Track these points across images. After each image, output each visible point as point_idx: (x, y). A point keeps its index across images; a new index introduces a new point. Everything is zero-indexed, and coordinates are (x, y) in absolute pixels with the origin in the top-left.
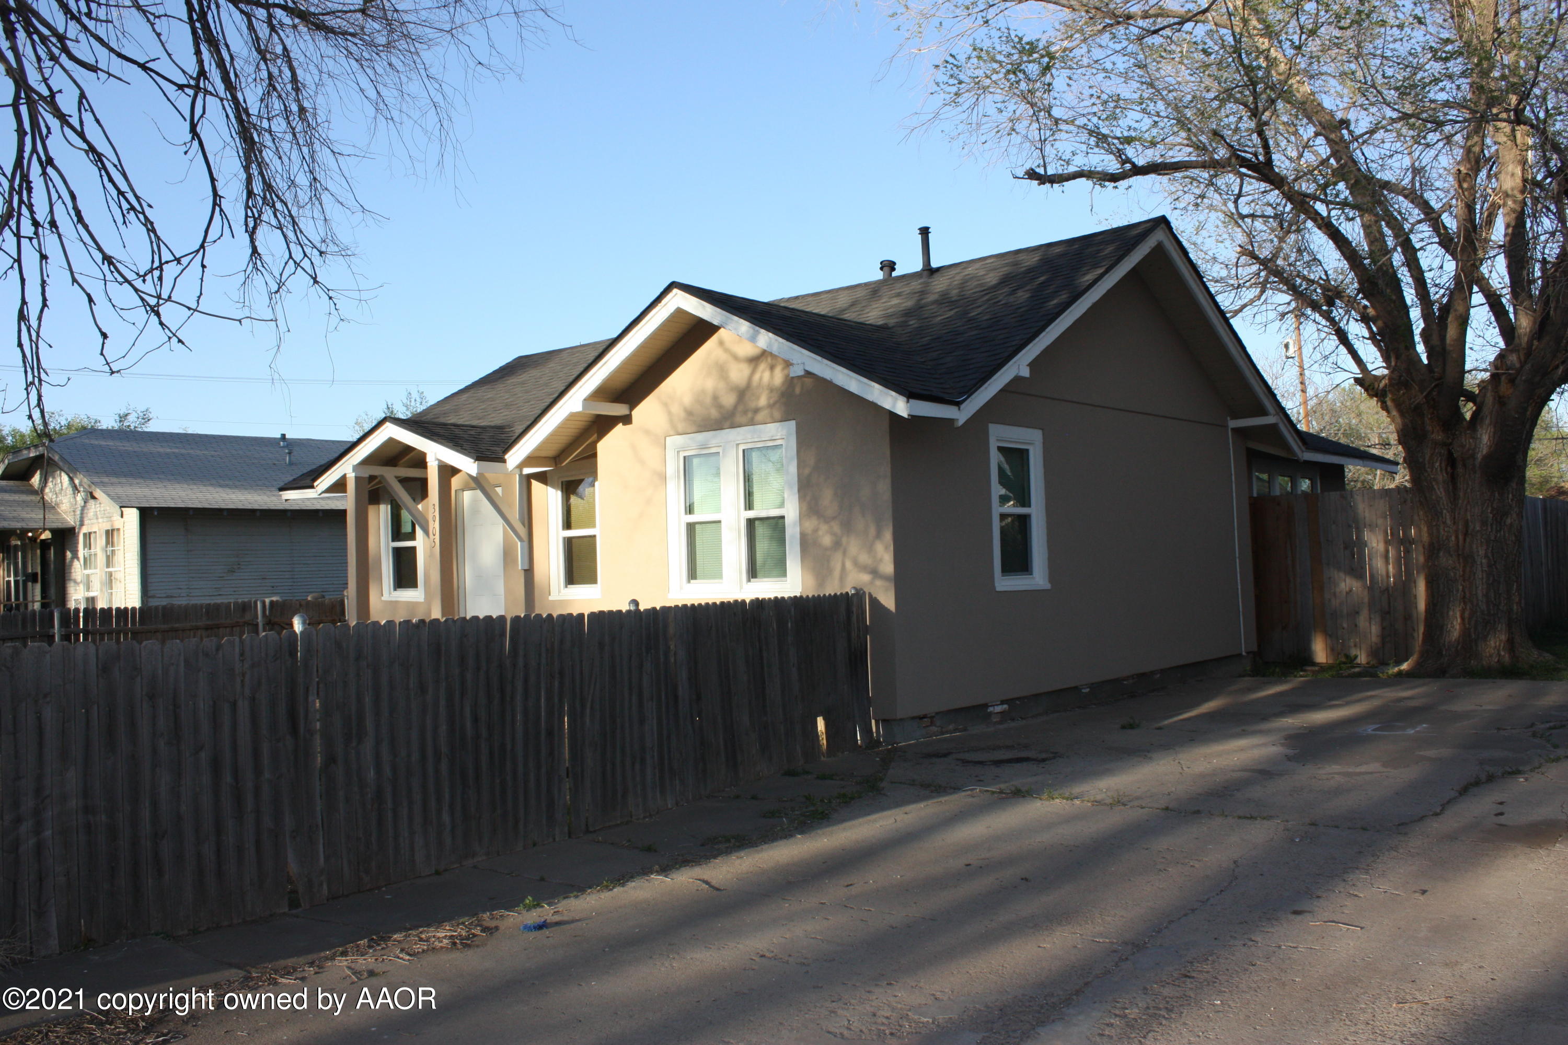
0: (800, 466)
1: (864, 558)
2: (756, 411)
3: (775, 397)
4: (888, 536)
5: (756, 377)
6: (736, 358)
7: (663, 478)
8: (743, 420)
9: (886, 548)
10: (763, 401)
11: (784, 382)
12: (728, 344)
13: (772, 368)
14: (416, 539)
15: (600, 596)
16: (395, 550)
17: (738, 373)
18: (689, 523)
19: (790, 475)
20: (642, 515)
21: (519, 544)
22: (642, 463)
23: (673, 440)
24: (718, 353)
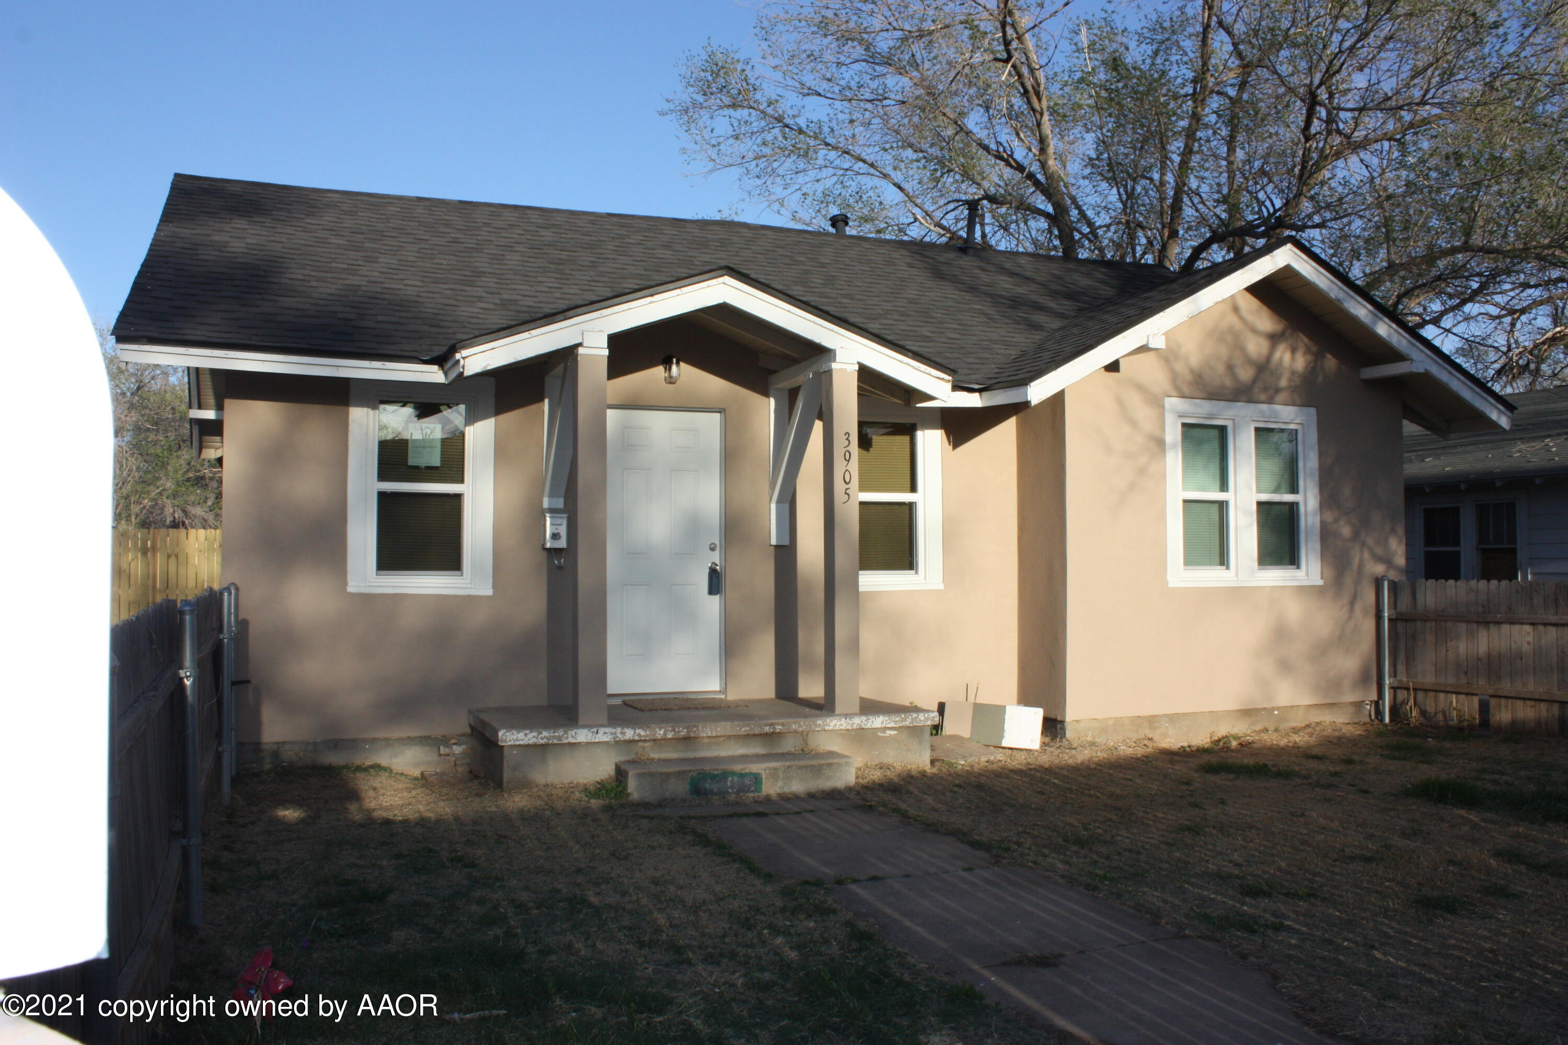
0: (1321, 455)
1: (1379, 551)
2: (1278, 391)
3: (1298, 381)
4: (1401, 531)
5: (1277, 354)
6: (1254, 331)
7: (1160, 443)
8: (1263, 397)
9: (1400, 542)
10: (1283, 383)
11: (1306, 368)
12: (1244, 313)
13: (1293, 351)
14: (461, 481)
15: (941, 586)
16: (383, 496)
17: (1256, 347)
18: (1185, 501)
19: (1309, 462)
20: (1132, 486)
21: (773, 506)
22: (1133, 423)
23: (1173, 403)
24: (1233, 319)
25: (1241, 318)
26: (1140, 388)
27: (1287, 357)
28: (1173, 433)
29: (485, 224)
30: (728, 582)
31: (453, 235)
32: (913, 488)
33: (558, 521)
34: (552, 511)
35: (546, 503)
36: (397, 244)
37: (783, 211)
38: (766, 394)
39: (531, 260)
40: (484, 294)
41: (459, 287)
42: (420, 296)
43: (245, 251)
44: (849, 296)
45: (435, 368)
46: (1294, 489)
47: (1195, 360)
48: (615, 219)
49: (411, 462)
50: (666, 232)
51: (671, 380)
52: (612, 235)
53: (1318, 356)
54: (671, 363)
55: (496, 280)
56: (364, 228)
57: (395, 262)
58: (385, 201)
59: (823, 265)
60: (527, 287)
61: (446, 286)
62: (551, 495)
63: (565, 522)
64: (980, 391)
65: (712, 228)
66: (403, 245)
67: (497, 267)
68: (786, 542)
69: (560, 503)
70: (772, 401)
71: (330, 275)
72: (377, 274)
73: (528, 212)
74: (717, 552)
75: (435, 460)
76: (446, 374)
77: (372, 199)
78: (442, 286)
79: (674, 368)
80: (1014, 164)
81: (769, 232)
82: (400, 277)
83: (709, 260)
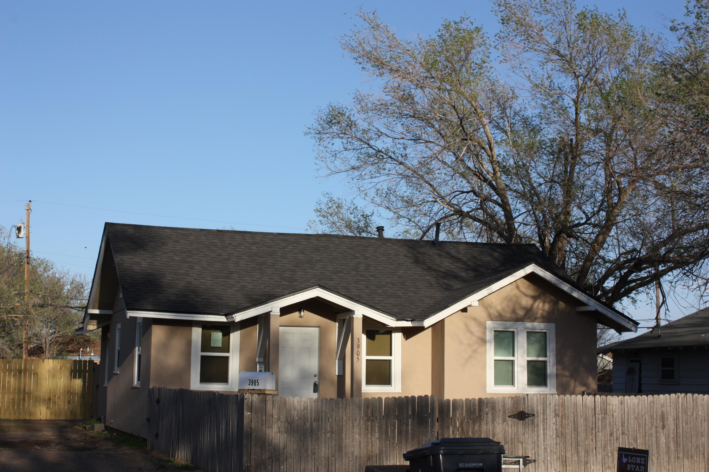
1: (583, 382)
2: (536, 318)
5: (536, 304)
7: (484, 340)
8: (529, 320)
10: (539, 315)
11: (550, 308)
12: (522, 288)
13: (544, 302)
14: (229, 352)
15: (401, 391)
16: (203, 357)
17: (526, 302)
18: (495, 360)
19: (551, 346)
20: (471, 357)
21: (337, 361)
22: (471, 333)
23: (489, 323)
24: (516, 291)
25: (520, 291)
26: (475, 319)
27: (541, 305)
28: (490, 336)
29: (230, 244)
30: (321, 388)
31: (218, 251)
32: (391, 355)
33: (261, 366)
34: (260, 363)
35: (257, 360)
36: (198, 258)
37: (366, 198)
38: (335, 321)
39: (249, 263)
40: (234, 283)
41: (225, 280)
42: (212, 286)
43: (147, 266)
44: (374, 276)
45: (224, 317)
46: (546, 356)
47: (499, 308)
48: (281, 237)
49: (212, 346)
50: (302, 243)
51: (301, 317)
52: (280, 247)
53: (555, 304)
54: (301, 311)
55: (237, 275)
56: (184, 249)
57: (200, 268)
58: (188, 232)
59: (366, 258)
60: (249, 278)
61: (221, 280)
62: (259, 357)
63: (264, 367)
64: (411, 321)
65: (322, 239)
66: (201, 258)
67: (237, 268)
68: (342, 374)
69: (262, 360)
70: (337, 324)
71: (180, 277)
72: (195, 275)
73: (246, 235)
74: (317, 377)
75: (220, 345)
76: (227, 319)
77: (183, 232)
78: (219, 280)
79: (302, 313)
80: (482, 178)
81: (346, 240)
82: (204, 276)
83: (319, 259)
